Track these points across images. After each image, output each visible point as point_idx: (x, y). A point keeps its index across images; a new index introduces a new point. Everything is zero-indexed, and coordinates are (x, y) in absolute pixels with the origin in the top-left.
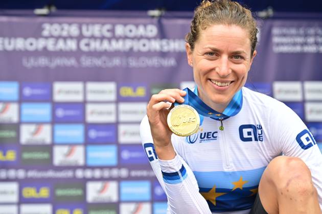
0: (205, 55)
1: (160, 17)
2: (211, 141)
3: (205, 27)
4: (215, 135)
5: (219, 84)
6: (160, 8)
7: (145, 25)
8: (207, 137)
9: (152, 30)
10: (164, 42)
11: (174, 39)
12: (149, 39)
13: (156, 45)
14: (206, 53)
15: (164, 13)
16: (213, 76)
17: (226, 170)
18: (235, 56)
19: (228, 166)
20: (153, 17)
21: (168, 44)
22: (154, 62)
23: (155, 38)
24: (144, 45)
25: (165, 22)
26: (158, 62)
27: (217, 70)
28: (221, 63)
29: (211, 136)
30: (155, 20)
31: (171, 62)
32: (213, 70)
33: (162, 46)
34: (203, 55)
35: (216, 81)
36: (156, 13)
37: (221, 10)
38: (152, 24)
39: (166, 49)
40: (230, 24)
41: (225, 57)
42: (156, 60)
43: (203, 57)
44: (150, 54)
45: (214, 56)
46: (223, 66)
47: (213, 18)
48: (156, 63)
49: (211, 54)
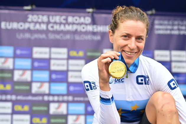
0: (122, 37)
1: (93, 13)
2: (121, 83)
3: (123, 21)
4: (123, 80)
5: (129, 53)
6: (92, 8)
7: (84, 17)
8: (119, 81)
9: (88, 20)
10: (95, 27)
11: (100, 25)
12: (86, 24)
13: (90, 28)
14: (123, 36)
15: (95, 10)
16: (126, 49)
17: (128, 100)
18: (139, 38)
19: (129, 98)
20: (89, 12)
21: (97, 27)
22: (89, 37)
23: (90, 24)
24: (84, 28)
25: (96, 15)
26: (91, 37)
27: (129, 46)
28: (131, 42)
29: (121, 81)
30: (90, 14)
31: (98, 38)
32: (126, 45)
33: (93, 29)
34: (121, 37)
35: (127, 52)
36: (90, 10)
37: (132, 12)
38: (88, 16)
39: (95, 30)
40: (137, 20)
41: (133, 39)
42: (90, 36)
43: (121, 38)
44: (86, 33)
45: (127, 38)
46: (132, 43)
47: (127, 16)
48: (90, 38)
49: (125, 36)
